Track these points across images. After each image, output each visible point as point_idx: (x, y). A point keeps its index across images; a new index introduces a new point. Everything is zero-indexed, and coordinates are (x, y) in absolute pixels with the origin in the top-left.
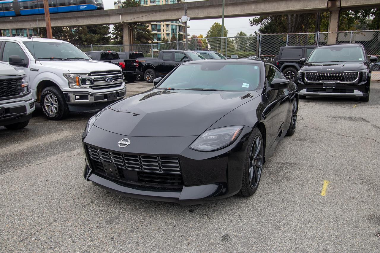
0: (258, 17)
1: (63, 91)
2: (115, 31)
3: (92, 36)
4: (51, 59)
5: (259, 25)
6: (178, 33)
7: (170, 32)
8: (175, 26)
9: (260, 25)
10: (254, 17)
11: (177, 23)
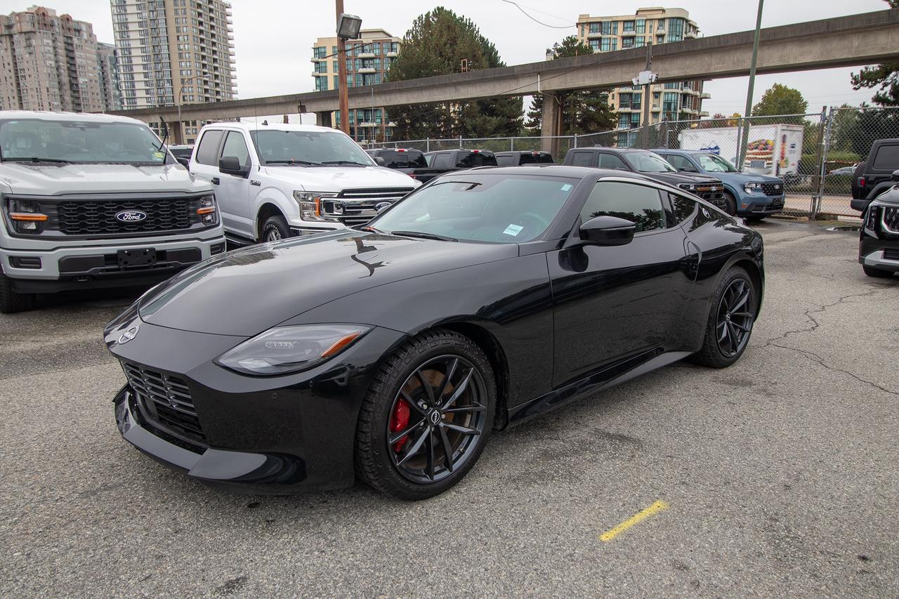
0: (874, 67)
1: (291, 226)
2: (536, 109)
3: (486, 119)
4: (290, 163)
5: (879, 86)
6: (679, 111)
7: (660, 108)
8: (673, 95)
9: (881, 87)
10: (862, 68)
11: (678, 88)
